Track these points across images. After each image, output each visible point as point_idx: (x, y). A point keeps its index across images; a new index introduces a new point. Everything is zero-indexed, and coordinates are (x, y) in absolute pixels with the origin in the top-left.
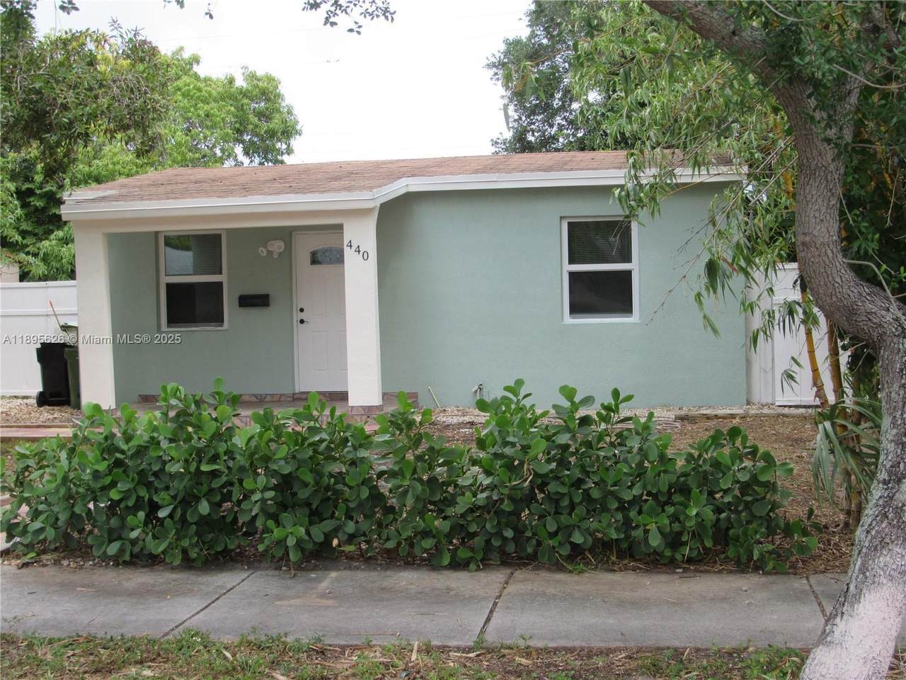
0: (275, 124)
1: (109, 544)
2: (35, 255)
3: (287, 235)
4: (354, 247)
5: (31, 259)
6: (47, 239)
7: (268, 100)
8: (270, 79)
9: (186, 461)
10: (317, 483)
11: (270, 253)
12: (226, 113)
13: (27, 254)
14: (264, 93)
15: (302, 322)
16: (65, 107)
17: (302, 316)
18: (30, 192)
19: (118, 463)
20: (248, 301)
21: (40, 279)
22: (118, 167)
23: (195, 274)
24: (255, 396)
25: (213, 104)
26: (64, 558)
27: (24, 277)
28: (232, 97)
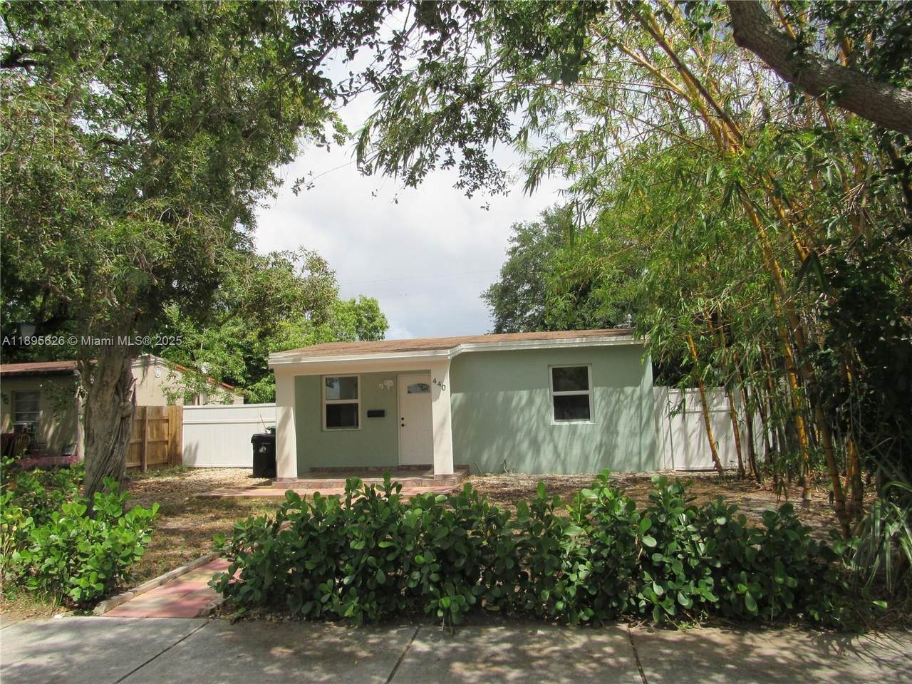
0: (376, 323)
1: (304, 603)
2: (252, 390)
3: (394, 376)
4: (437, 382)
5: (250, 392)
6: (259, 381)
7: (373, 311)
8: (373, 301)
9: (367, 540)
10: (469, 554)
11: (385, 387)
12: (352, 318)
13: (249, 389)
14: (370, 307)
15: (403, 425)
16: (277, 290)
17: (403, 422)
18: (251, 358)
19: (312, 539)
20: (373, 414)
21: (255, 403)
22: (297, 345)
23: (341, 398)
24: (377, 468)
25: (346, 313)
26: (268, 612)
27: (246, 401)
28: (355, 310)
